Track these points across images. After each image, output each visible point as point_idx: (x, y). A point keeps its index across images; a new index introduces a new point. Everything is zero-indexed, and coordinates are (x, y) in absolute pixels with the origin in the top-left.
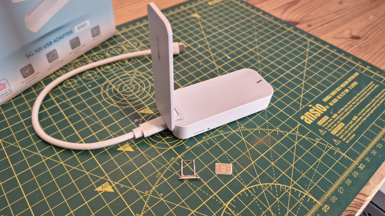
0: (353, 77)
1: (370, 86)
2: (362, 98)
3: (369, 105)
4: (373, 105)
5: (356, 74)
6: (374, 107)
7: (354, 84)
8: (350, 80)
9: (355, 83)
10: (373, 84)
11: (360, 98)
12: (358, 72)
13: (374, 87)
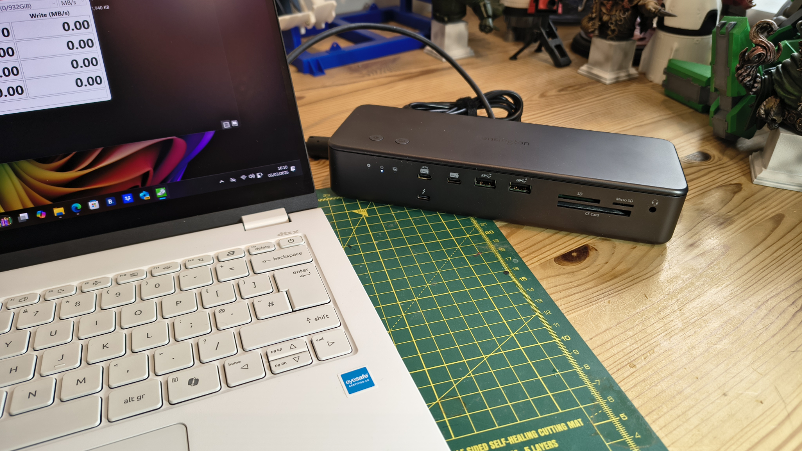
0: (560, 428)
5: (575, 424)
7: (546, 446)
8: (545, 431)
9: (549, 445)
12: (585, 420)
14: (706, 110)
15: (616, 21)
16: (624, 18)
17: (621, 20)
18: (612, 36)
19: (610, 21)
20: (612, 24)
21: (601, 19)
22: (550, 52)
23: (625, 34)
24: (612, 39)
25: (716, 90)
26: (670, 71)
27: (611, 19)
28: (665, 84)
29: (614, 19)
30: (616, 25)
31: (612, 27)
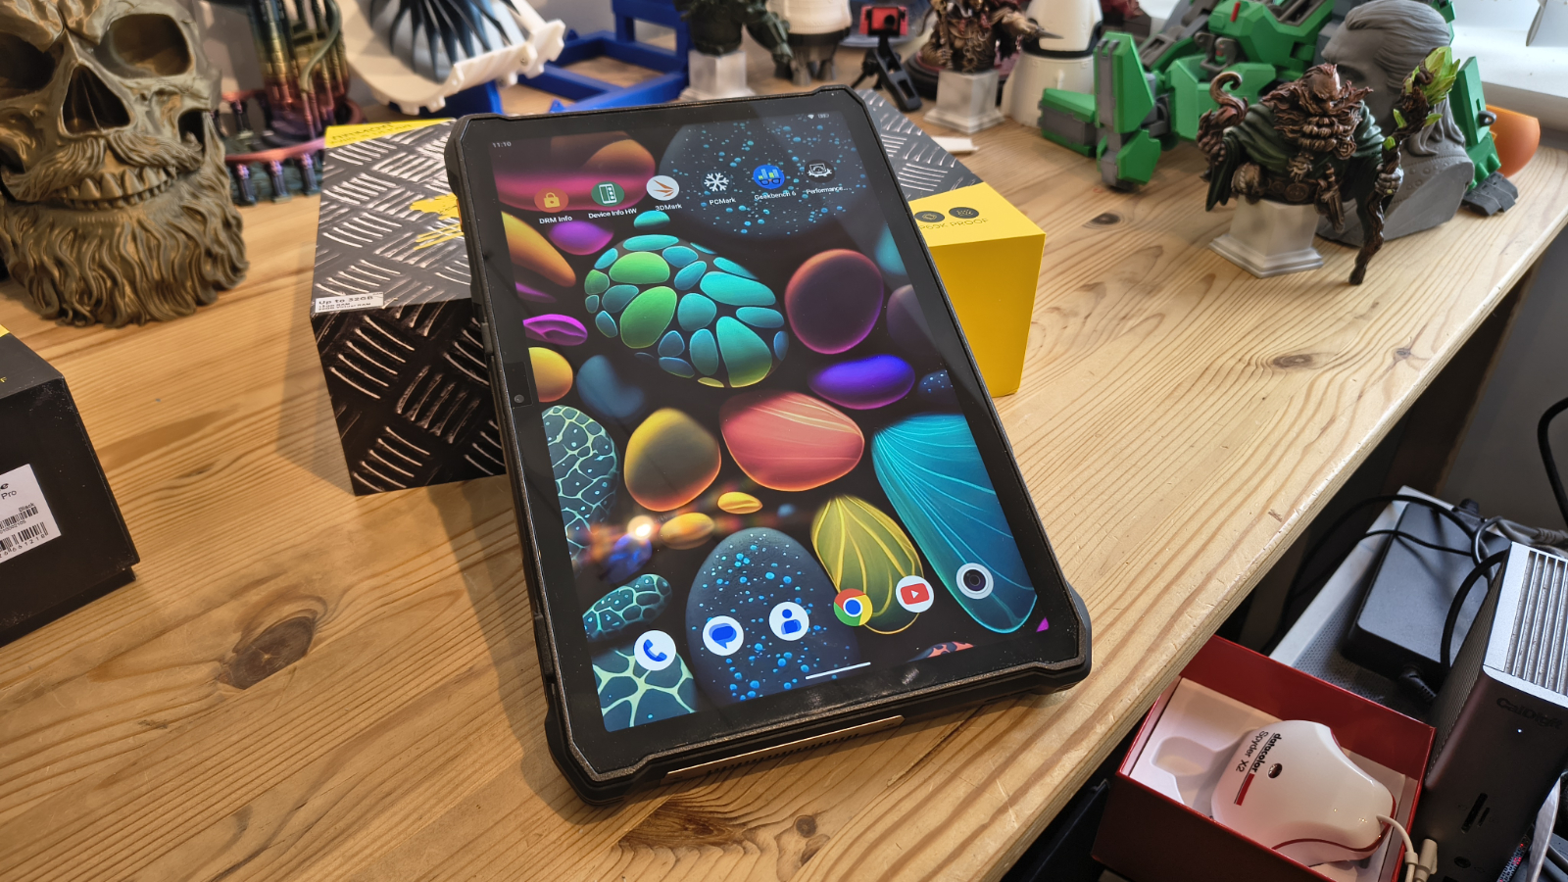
14: (1092, 154)
15: (973, 47)
16: (984, 42)
17: (979, 46)
18: (970, 67)
19: (966, 48)
20: (968, 51)
21: (952, 46)
22: (892, 89)
23: (984, 64)
24: (970, 72)
25: (1102, 125)
26: (1048, 105)
27: (966, 44)
28: (1042, 121)
29: (970, 44)
30: (974, 52)
31: (969, 55)
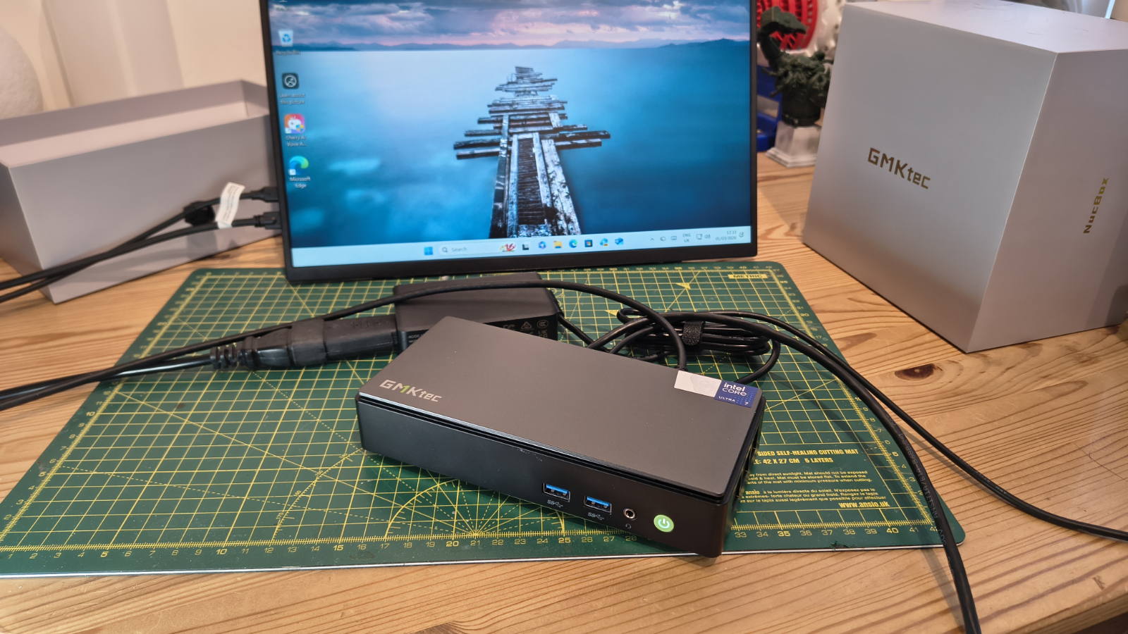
1: (853, 475)
2: (807, 479)
3: (808, 491)
4: (813, 496)
5: (852, 452)
6: (810, 497)
7: (823, 460)
8: (825, 452)
9: (826, 460)
10: (865, 474)
11: (805, 478)
12: (861, 451)
13: (858, 478)
